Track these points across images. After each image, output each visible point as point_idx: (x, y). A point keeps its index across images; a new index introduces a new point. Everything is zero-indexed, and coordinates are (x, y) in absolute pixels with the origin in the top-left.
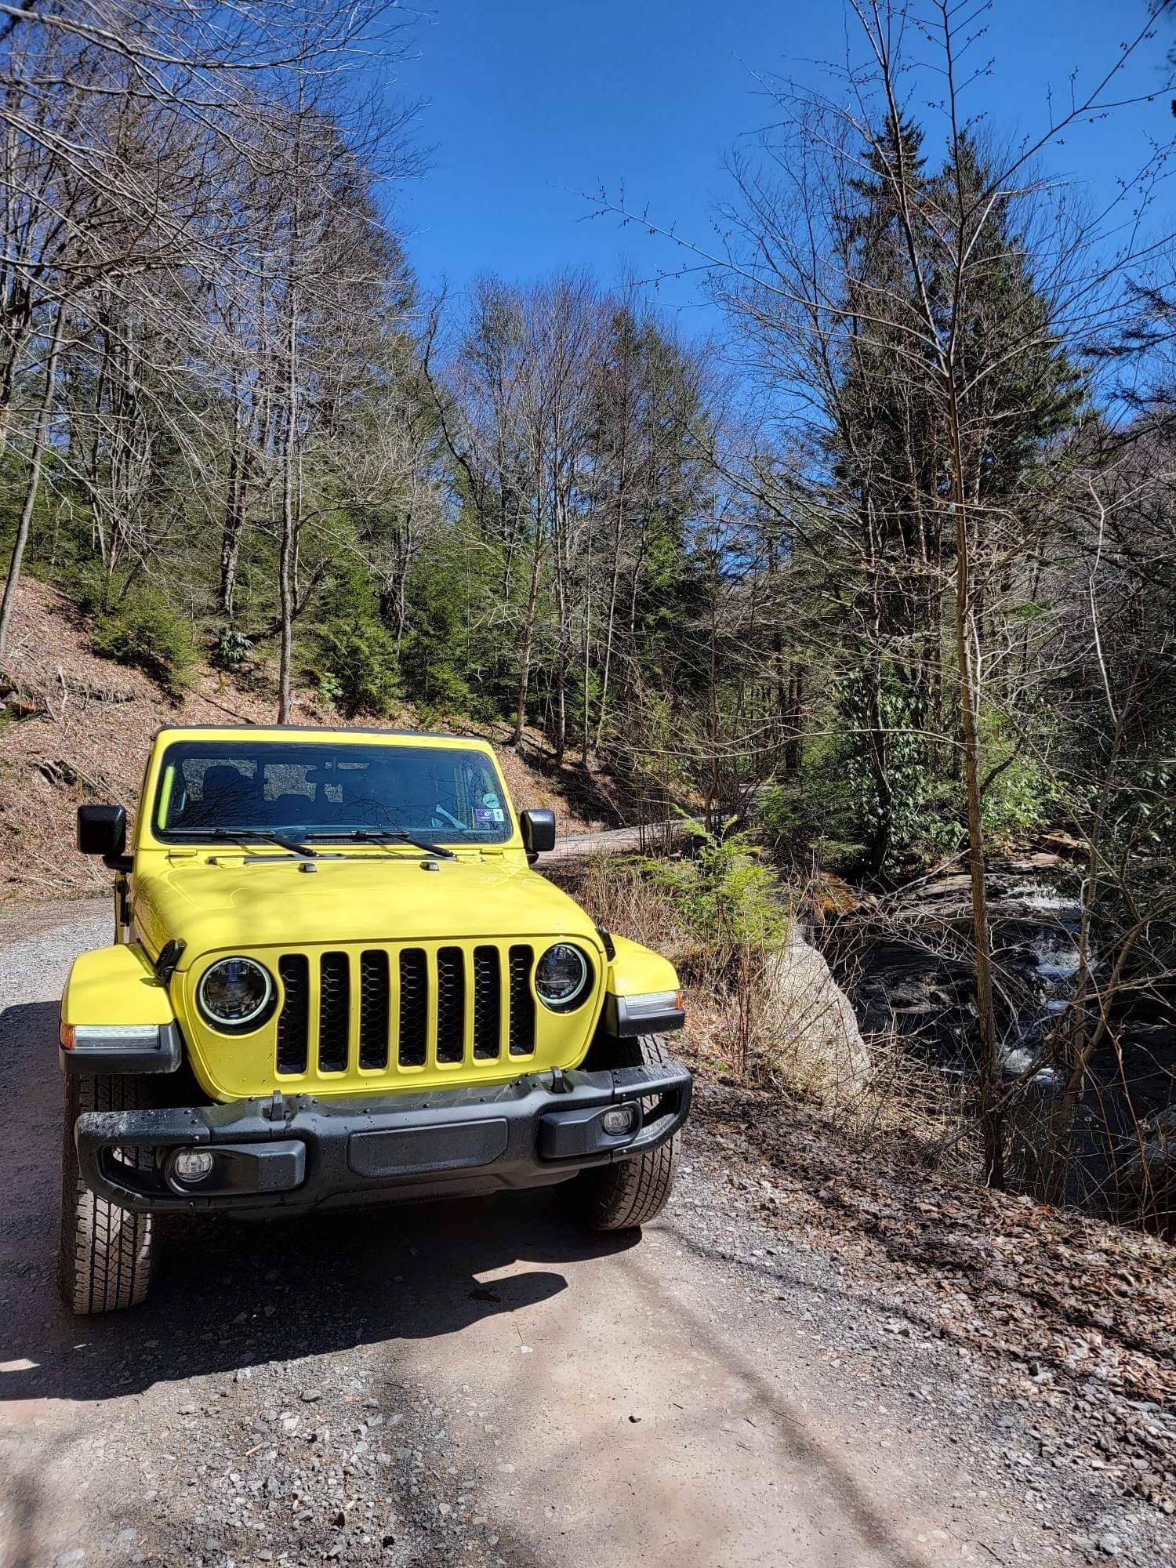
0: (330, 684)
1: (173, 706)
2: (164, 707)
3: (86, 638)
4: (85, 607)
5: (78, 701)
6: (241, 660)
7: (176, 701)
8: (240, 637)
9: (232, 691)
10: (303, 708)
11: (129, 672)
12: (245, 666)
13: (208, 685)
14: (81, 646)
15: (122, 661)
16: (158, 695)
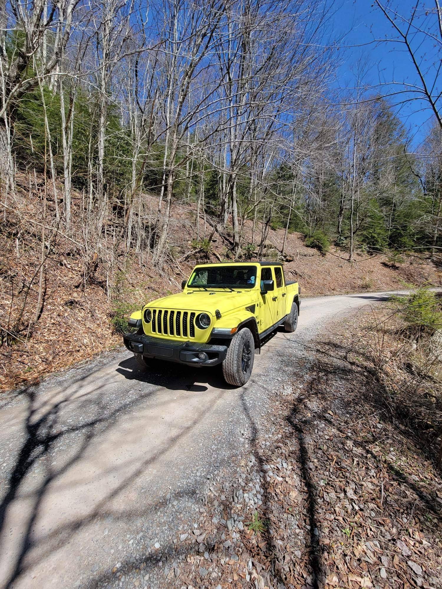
0: (365, 246)
1: (323, 256)
2: (321, 257)
3: (305, 243)
4: (306, 236)
5: (301, 257)
6: (342, 243)
7: (324, 255)
8: (342, 238)
9: (339, 251)
10: (358, 254)
11: (313, 249)
12: (344, 245)
13: (333, 251)
14: (304, 245)
15: (312, 247)
16: (320, 254)
